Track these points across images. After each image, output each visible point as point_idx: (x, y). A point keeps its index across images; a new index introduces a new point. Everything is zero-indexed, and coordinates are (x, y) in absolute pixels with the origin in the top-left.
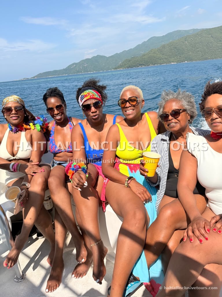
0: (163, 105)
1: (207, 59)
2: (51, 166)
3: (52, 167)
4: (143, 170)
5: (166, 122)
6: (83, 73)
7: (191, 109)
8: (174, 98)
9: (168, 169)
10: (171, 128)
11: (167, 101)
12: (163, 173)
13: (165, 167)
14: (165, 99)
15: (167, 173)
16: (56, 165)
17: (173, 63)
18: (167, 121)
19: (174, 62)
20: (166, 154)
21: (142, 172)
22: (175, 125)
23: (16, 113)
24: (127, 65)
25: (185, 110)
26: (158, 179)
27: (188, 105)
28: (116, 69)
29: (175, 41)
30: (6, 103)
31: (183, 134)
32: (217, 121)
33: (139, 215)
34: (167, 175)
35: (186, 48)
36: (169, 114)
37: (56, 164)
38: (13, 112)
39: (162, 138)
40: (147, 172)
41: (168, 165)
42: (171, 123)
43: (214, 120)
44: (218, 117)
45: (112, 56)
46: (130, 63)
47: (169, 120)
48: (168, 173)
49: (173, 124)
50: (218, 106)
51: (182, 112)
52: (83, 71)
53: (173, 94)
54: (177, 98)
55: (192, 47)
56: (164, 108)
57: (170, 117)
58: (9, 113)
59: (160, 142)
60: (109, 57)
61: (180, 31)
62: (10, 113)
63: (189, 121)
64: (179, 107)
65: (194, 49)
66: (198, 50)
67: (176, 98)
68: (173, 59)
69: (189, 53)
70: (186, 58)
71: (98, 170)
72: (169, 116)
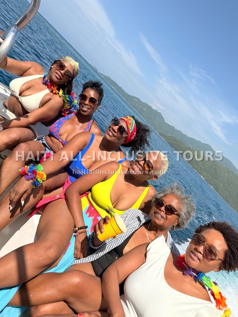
0: (167, 193)
1: (228, 202)
2: (37, 137)
3: (36, 139)
4: (100, 226)
5: (156, 208)
6: (138, 112)
7: (185, 220)
8: (180, 196)
9: (117, 246)
10: (155, 217)
11: (172, 193)
12: (110, 245)
13: (117, 241)
14: (173, 190)
15: (112, 249)
16: (40, 141)
17: (202, 177)
18: (158, 208)
19: (204, 178)
20: (128, 232)
21: (97, 227)
22: (161, 218)
23: (63, 74)
24: (170, 141)
25: (179, 215)
26: (100, 245)
27: (185, 214)
28: (160, 135)
29: (220, 165)
30: (66, 61)
31: (159, 232)
32: (198, 255)
33: (52, 253)
34: (111, 249)
35: (222, 179)
36: (165, 205)
37: (42, 142)
38: (63, 72)
39: (139, 216)
40: (101, 233)
41: (120, 243)
42: (159, 213)
43: (198, 252)
44: (202, 253)
45: (169, 125)
46: (174, 142)
47: (160, 210)
48: (114, 249)
49: (160, 216)
50: (213, 245)
51: (175, 214)
52: (138, 110)
53: (182, 193)
54: (183, 199)
55: (227, 182)
56: (165, 196)
57: (163, 208)
58: (59, 68)
59: (135, 218)
60: (166, 123)
61: (232, 163)
62: (60, 70)
63: (173, 226)
64: (177, 207)
65: (227, 185)
66: (229, 189)
67: (181, 198)
68: (206, 174)
69: (221, 183)
70: (215, 184)
71: (66, 183)
72: (162, 206)
